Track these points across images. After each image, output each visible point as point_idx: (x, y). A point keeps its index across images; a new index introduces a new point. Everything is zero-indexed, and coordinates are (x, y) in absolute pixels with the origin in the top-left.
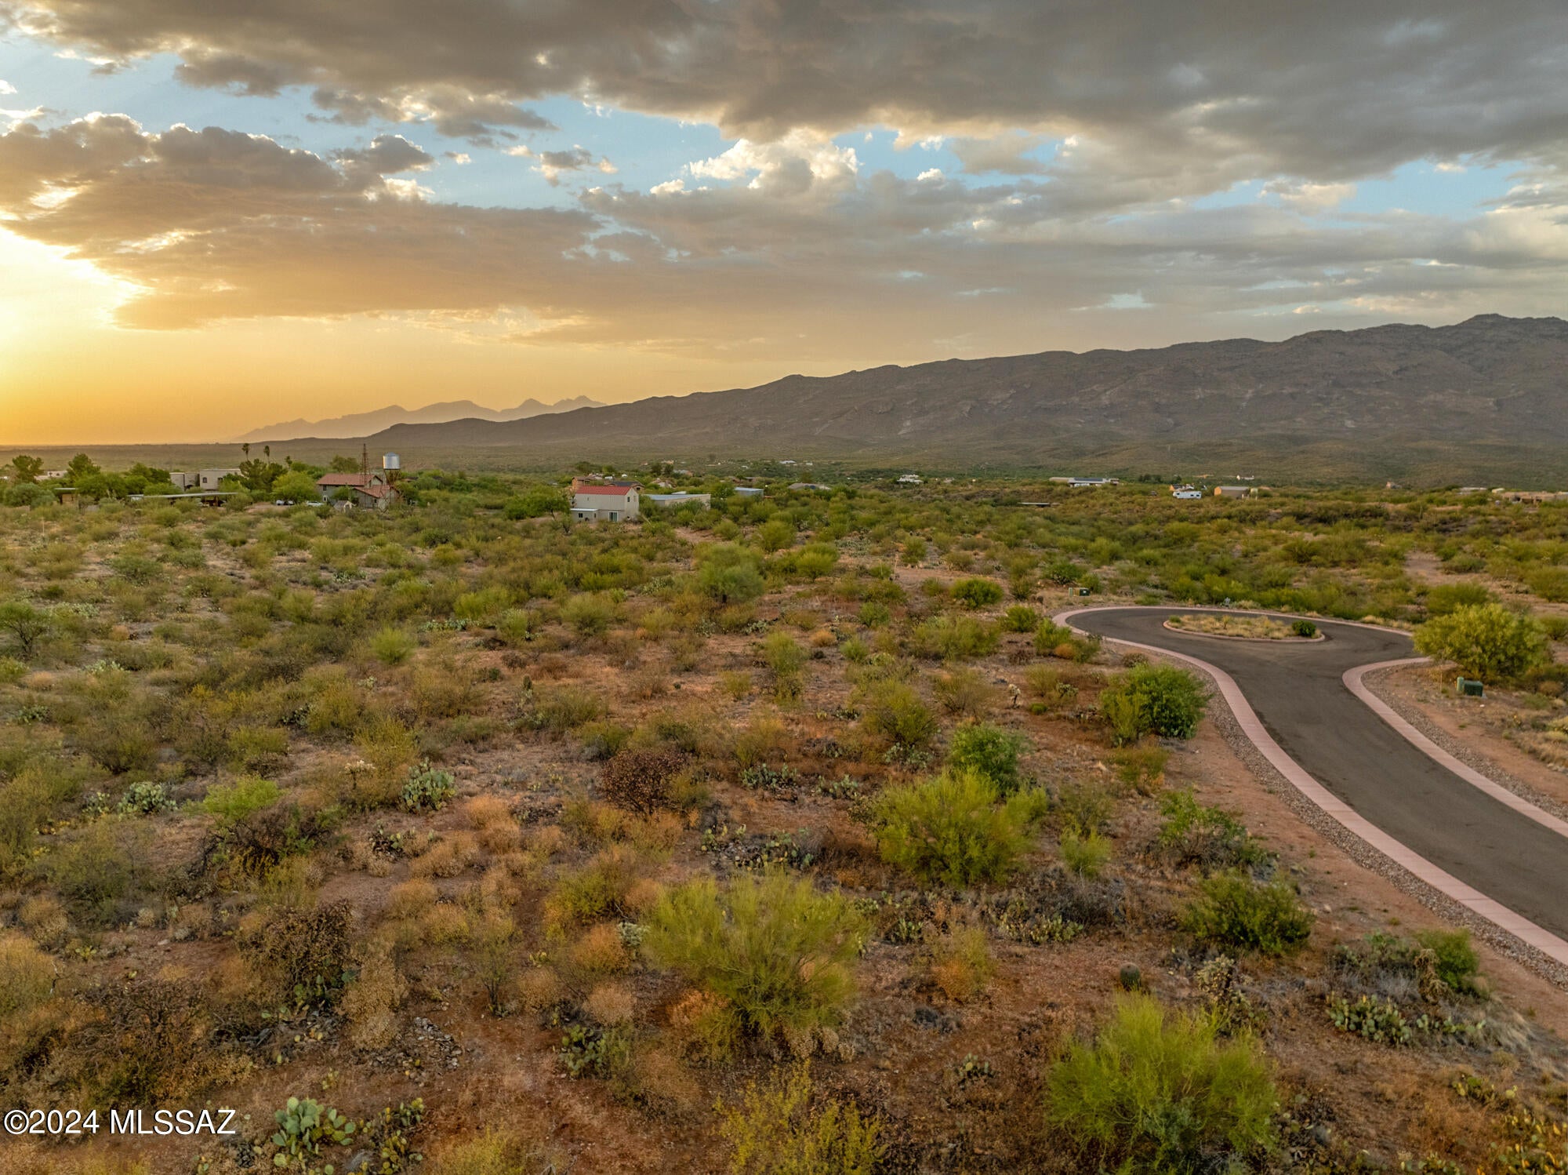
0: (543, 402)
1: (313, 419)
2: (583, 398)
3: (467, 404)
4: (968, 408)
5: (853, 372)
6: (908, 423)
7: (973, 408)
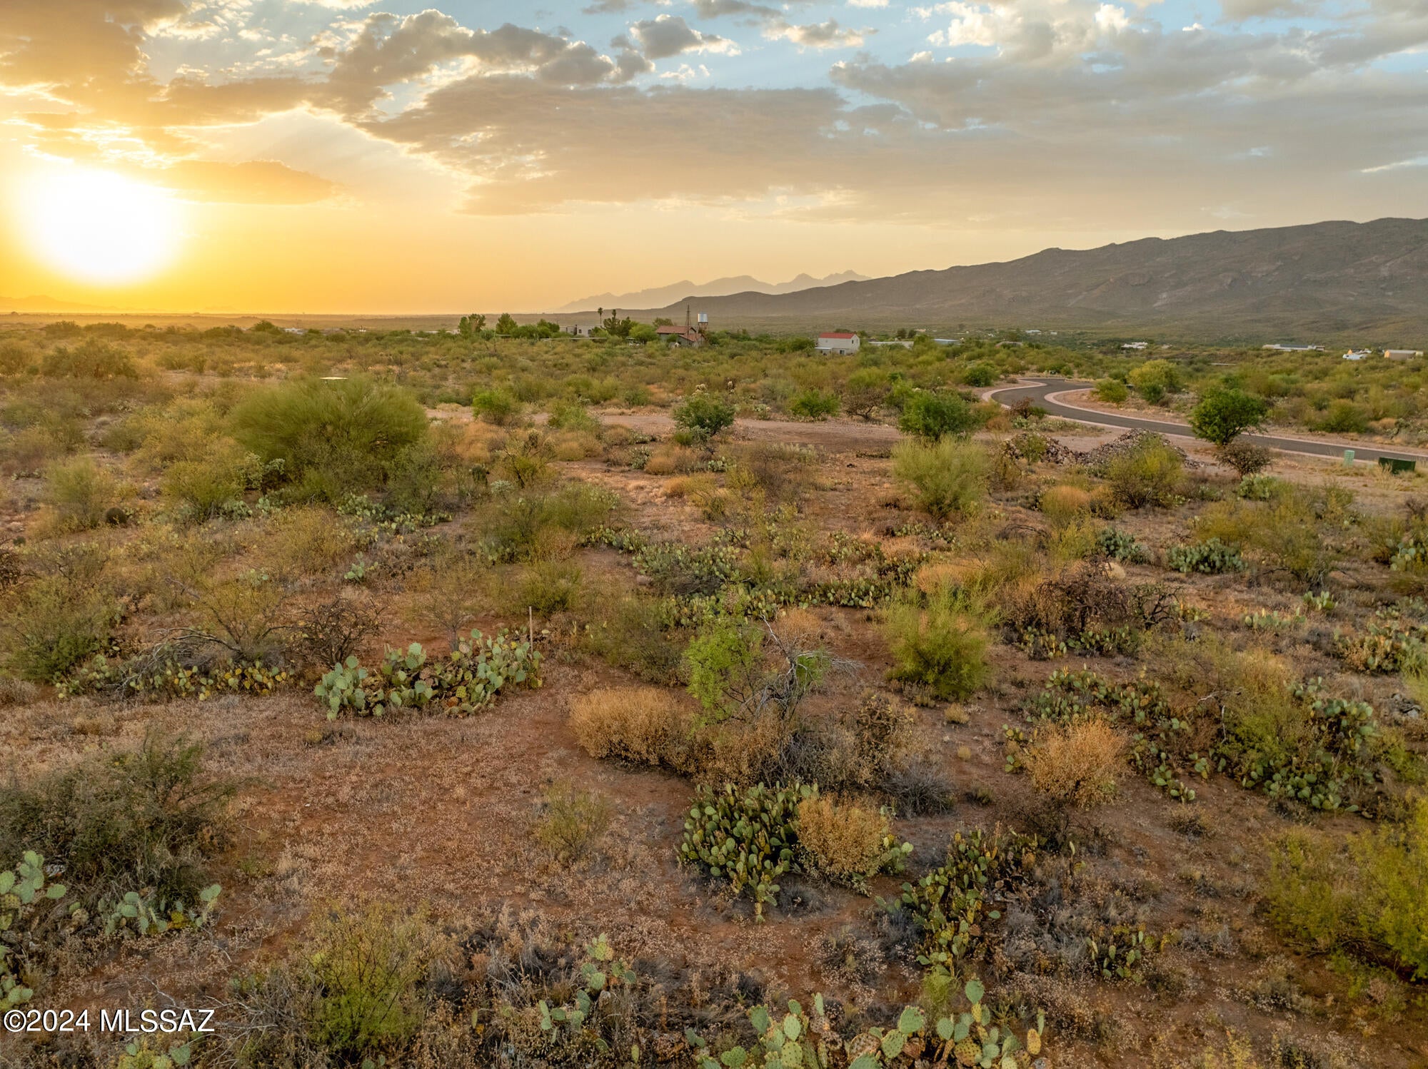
0: (814, 276)
1: (619, 293)
2: (850, 273)
3: (747, 279)
4: (1229, 281)
5: (1113, 245)
6: (1164, 295)
7: (1234, 280)
